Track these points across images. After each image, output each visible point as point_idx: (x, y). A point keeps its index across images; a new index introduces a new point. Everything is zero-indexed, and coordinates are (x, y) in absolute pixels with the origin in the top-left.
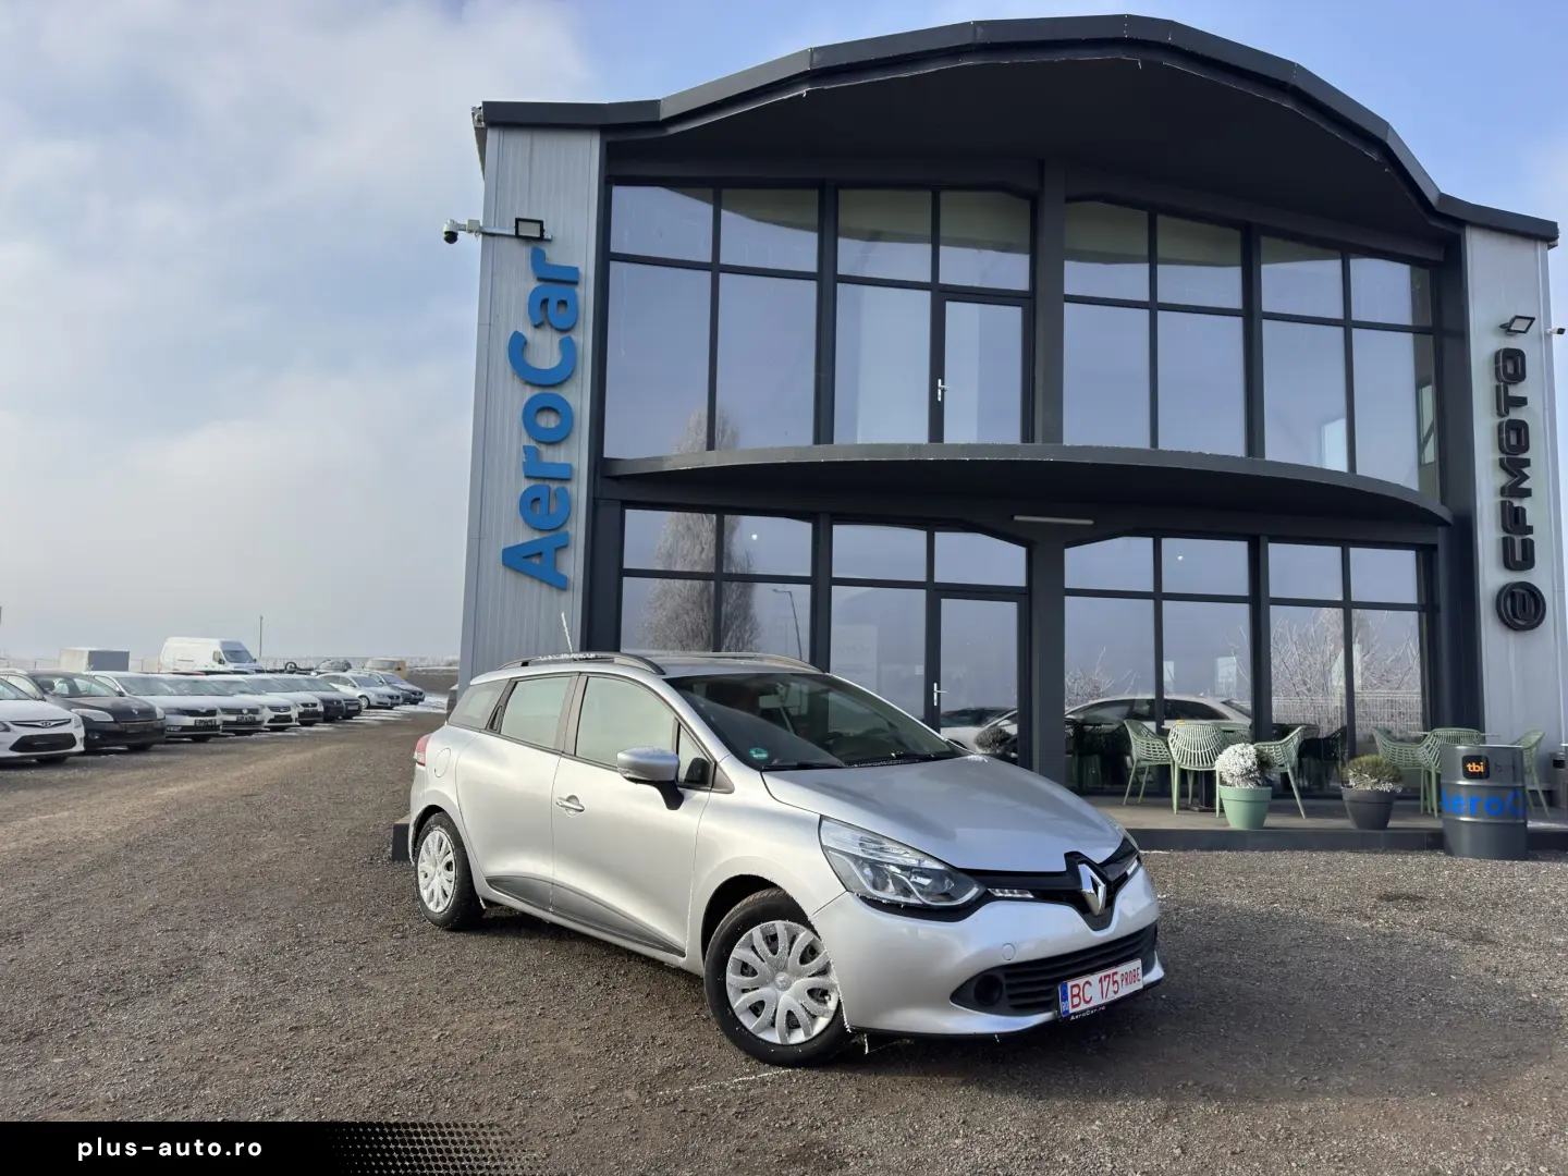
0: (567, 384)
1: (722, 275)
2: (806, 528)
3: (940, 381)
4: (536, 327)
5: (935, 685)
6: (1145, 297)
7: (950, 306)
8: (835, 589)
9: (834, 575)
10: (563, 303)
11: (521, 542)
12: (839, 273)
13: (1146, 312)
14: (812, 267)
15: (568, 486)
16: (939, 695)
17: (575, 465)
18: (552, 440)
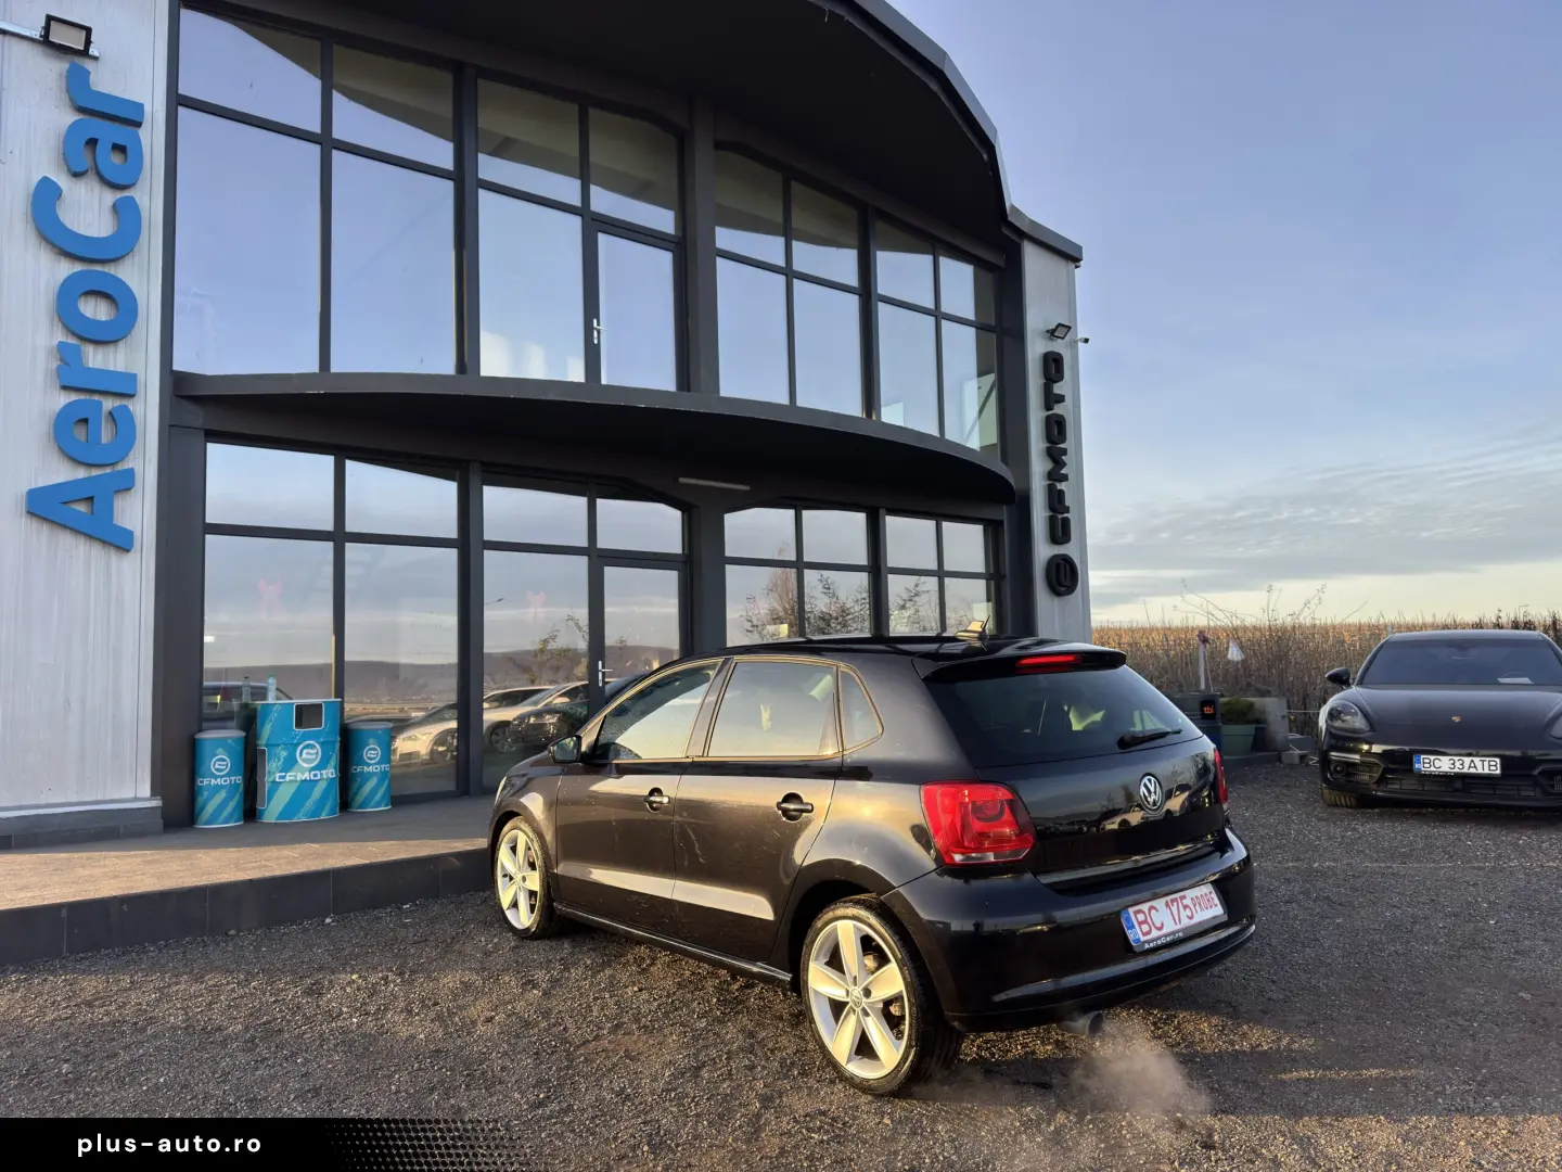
0: (126, 261)
1: (334, 152)
2: (448, 489)
3: (595, 321)
4: (76, 175)
5: (600, 663)
6: (782, 263)
7: (602, 237)
9: (486, 538)
12: (481, 176)
13: (783, 278)
14: (450, 166)
15: (135, 407)
16: (604, 673)
17: (141, 378)
18: (105, 338)
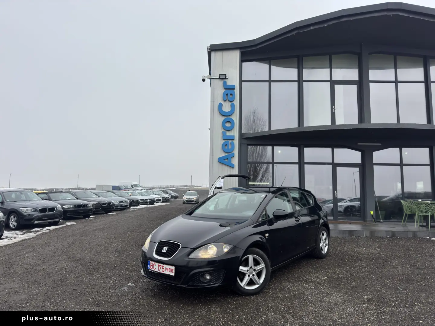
0: (233, 115)
1: (272, 83)
2: (296, 149)
3: (334, 107)
4: (225, 101)
5: (336, 191)
6: (394, 80)
7: (335, 85)
8: (305, 165)
9: (305, 161)
10: (231, 94)
11: (222, 156)
12: (304, 79)
13: (394, 84)
14: (296, 79)
15: (234, 142)
16: (337, 194)
17: (235, 135)
18: (229, 130)
